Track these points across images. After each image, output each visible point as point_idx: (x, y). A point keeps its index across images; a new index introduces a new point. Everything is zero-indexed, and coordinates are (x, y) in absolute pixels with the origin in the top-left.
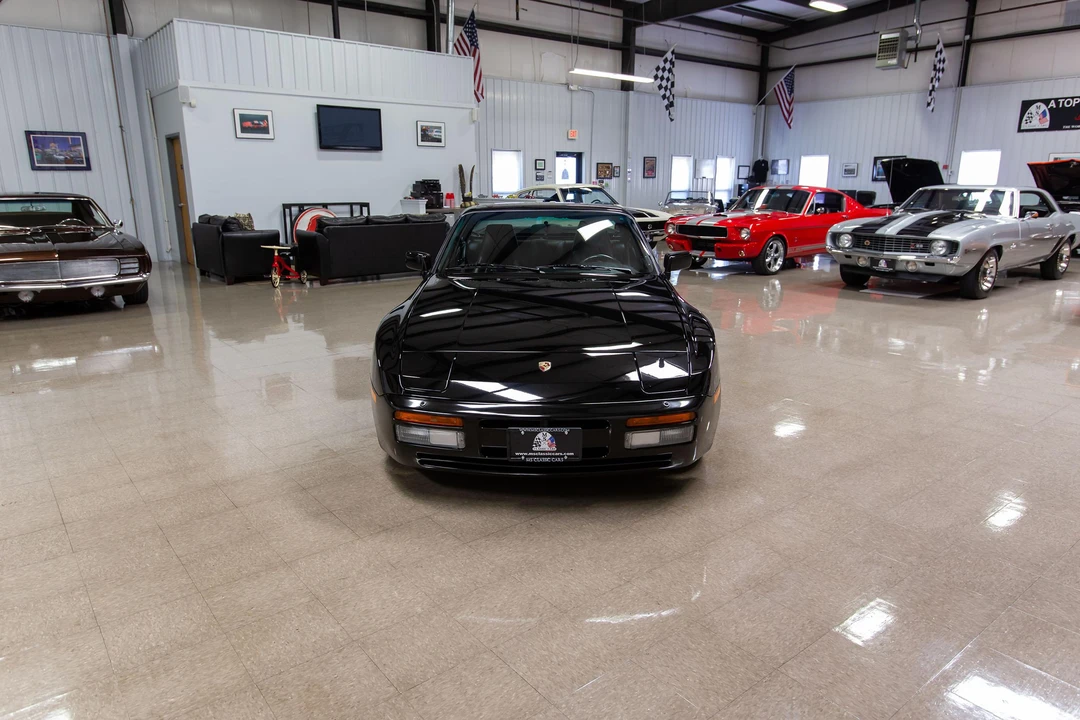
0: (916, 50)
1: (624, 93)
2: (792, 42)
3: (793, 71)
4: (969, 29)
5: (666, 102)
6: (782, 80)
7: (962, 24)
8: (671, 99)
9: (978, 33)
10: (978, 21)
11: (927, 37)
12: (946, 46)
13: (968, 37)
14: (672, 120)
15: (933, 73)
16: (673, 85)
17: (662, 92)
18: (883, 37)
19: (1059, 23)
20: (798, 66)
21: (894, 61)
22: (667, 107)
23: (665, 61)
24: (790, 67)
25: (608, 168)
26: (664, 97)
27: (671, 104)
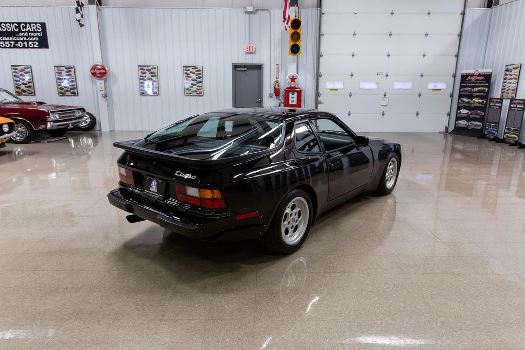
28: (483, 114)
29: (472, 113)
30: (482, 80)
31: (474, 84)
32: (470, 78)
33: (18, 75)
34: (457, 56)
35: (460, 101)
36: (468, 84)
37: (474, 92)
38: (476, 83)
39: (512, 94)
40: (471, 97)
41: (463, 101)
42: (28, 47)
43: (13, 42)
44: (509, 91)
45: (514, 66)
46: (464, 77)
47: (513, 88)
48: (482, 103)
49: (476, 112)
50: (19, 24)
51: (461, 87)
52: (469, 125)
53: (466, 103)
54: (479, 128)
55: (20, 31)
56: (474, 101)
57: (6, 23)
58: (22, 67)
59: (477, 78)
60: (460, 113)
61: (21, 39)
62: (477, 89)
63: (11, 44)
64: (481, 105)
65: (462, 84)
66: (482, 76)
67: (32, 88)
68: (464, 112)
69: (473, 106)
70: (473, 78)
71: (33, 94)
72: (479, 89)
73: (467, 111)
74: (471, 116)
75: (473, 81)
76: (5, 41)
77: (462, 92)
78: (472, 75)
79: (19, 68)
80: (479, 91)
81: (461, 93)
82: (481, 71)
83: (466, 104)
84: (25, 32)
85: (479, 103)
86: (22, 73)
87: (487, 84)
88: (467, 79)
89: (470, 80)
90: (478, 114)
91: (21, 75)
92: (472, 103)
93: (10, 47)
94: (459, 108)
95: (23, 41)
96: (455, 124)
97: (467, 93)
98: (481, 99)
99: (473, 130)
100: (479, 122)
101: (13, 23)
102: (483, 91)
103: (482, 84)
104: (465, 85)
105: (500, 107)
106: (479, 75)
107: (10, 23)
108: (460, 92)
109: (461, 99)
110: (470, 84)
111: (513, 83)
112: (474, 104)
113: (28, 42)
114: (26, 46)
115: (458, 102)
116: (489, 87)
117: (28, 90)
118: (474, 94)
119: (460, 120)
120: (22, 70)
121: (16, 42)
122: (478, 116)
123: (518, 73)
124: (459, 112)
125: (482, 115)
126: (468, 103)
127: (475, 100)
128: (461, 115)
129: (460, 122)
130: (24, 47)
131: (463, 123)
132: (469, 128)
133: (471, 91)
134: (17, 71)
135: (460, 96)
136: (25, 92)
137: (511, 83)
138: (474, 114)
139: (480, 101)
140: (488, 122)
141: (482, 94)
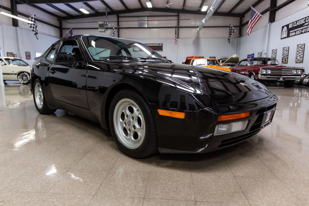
0: (107, 28)
1: (14, 27)
2: (70, 21)
3: (72, 29)
4: (118, 25)
5: (34, 32)
6: (68, 32)
7: (116, 23)
8: (36, 32)
9: (121, 26)
10: (120, 23)
11: (109, 25)
12: (115, 28)
13: (118, 27)
14: (37, 39)
15: (113, 34)
16: (36, 27)
17: (32, 29)
18: (100, 23)
19: (137, 26)
20: (73, 29)
21: (103, 30)
22: (35, 34)
23: (32, 18)
24: (70, 29)
25: (12, 54)
26: (33, 31)
27: (37, 33)
33: (298, 50)
42: (307, 32)
43: (301, 30)
50: (306, 18)
55: (306, 23)
57: (300, 20)
58: (301, 45)
61: (305, 27)
63: (300, 32)
67: (302, 58)
71: (302, 62)
76: (298, 31)
79: (300, 46)
84: (307, 22)
86: (300, 49)
91: (300, 50)
93: (300, 34)
95: (305, 29)
101: (303, 18)
107: (302, 19)
113: (307, 28)
114: (306, 31)
117: (300, 59)
120: (301, 47)
121: (302, 30)
130: (305, 32)
134: (299, 48)
136: (298, 60)
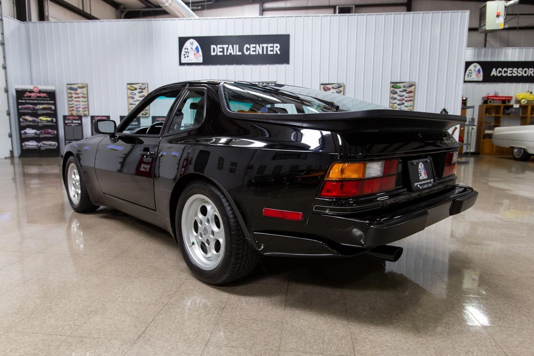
28: (56, 132)
29: (41, 133)
30: (45, 97)
31: (36, 102)
32: (28, 94)
34: (5, 68)
35: (21, 120)
36: (28, 101)
37: (38, 110)
38: (38, 100)
39: (84, 111)
40: (35, 114)
41: (26, 120)
44: (79, 109)
45: (78, 85)
46: (20, 94)
47: (83, 106)
48: (52, 121)
49: (46, 132)
51: (18, 104)
52: (41, 146)
53: (30, 121)
54: (55, 147)
56: (41, 120)
59: (39, 95)
60: (25, 133)
62: (41, 107)
64: (50, 124)
65: (20, 101)
66: (43, 92)
68: (30, 132)
69: (40, 124)
70: (32, 95)
72: (44, 106)
73: (34, 131)
74: (41, 136)
75: (33, 98)
77: (21, 109)
78: (31, 92)
80: (44, 109)
81: (21, 111)
82: (41, 87)
83: (31, 123)
85: (48, 121)
87: (53, 102)
88: (25, 96)
89: (30, 97)
90: (50, 133)
92: (38, 122)
94: (21, 128)
96: (22, 146)
97: (29, 111)
98: (50, 117)
99: (47, 150)
100: (52, 141)
102: (50, 109)
103: (46, 102)
104: (24, 101)
105: (81, 124)
106: (40, 92)
108: (18, 109)
109: (23, 117)
110: (31, 101)
111: (83, 101)
112: (41, 122)
115: (19, 122)
116: (55, 104)
118: (39, 112)
119: (28, 141)
122: (50, 136)
123: (85, 92)
124: (23, 132)
125: (54, 134)
126: (33, 121)
127: (41, 118)
128: (27, 136)
129: (27, 143)
131: (32, 144)
132: (42, 149)
133: (34, 108)
135: (20, 115)
137: (79, 101)
138: (45, 133)
139: (49, 119)
140: (67, 140)
141: (49, 112)
